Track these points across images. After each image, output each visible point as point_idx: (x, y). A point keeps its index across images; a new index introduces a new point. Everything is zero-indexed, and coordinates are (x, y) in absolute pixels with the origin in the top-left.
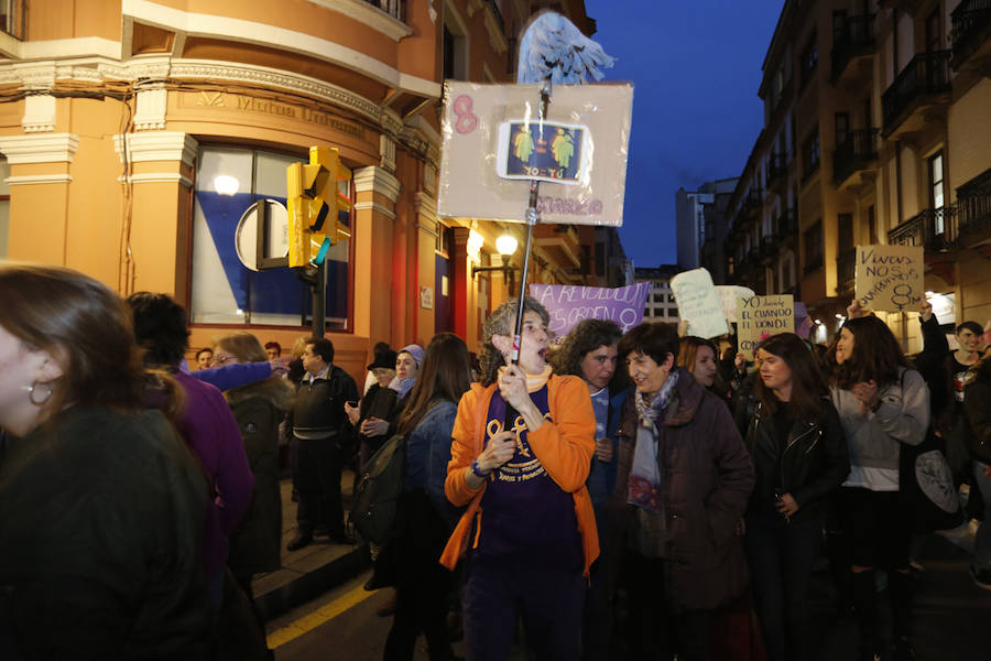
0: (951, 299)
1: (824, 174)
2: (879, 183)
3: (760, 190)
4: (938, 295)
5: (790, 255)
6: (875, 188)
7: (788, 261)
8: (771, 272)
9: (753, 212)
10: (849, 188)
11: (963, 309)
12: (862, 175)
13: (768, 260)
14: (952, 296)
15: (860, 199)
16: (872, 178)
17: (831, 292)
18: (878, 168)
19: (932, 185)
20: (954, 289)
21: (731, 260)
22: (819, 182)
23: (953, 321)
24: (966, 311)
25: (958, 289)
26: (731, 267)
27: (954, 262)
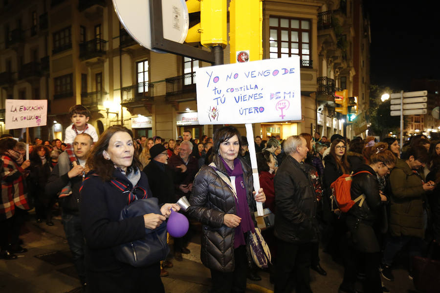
0: (150, 118)
1: (75, 51)
2: (106, 65)
4: (143, 116)
6: (103, 66)
10: (87, 63)
11: (156, 123)
12: (99, 59)
14: (151, 117)
15: (91, 69)
16: (103, 62)
18: (106, 58)
19: (137, 73)
20: (152, 115)
22: (71, 55)
23: (151, 127)
24: (157, 124)
25: (154, 116)
27: (152, 105)
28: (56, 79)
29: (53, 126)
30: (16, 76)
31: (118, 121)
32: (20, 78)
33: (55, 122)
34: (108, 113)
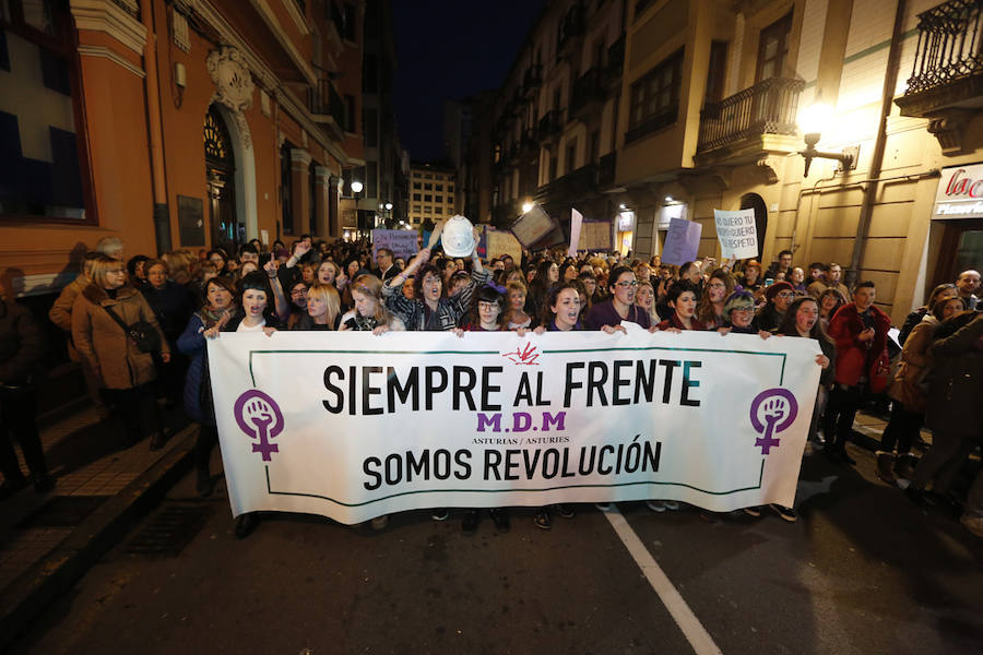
3: (540, 67)
5: (579, 132)
7: (576, 138)
8: (547, 153)
9: (530, 92)
13: (549, 140)
15: (746, 17)
17: (687, 162)
21: (498, 148)
26: (498, 154)
28: (635, 87)
29: (617, 219)
30: (565, 116)
31: (844, 189)
32: (571, 119)
33: (622, 206)
34: (809, 156)
